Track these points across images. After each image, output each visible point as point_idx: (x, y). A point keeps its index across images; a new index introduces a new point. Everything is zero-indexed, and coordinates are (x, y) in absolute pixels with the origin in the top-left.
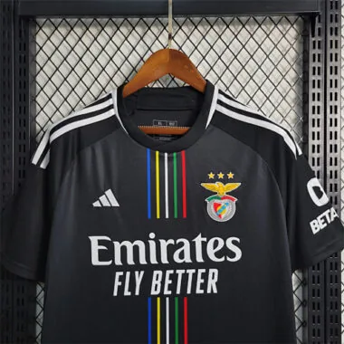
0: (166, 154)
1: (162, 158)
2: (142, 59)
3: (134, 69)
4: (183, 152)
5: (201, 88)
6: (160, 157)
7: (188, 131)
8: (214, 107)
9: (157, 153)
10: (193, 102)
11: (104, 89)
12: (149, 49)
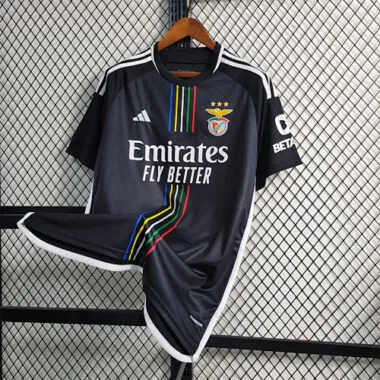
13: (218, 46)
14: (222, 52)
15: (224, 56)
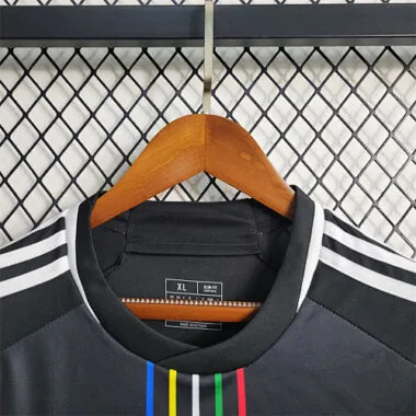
0: (196, 379)
1: (184, 389)
2: (144, 136)
3: (126, 158)
4: (240, 372)
5: (281, 206)
6: (179, 384)
7: (252, 315)
8: (316, 254)
9: (173, 374)
10: (262, 237)
11: (55, 202)
12: (161, 115)
13: (301, 203)
14: (320, 227)
15: (329, 243)
